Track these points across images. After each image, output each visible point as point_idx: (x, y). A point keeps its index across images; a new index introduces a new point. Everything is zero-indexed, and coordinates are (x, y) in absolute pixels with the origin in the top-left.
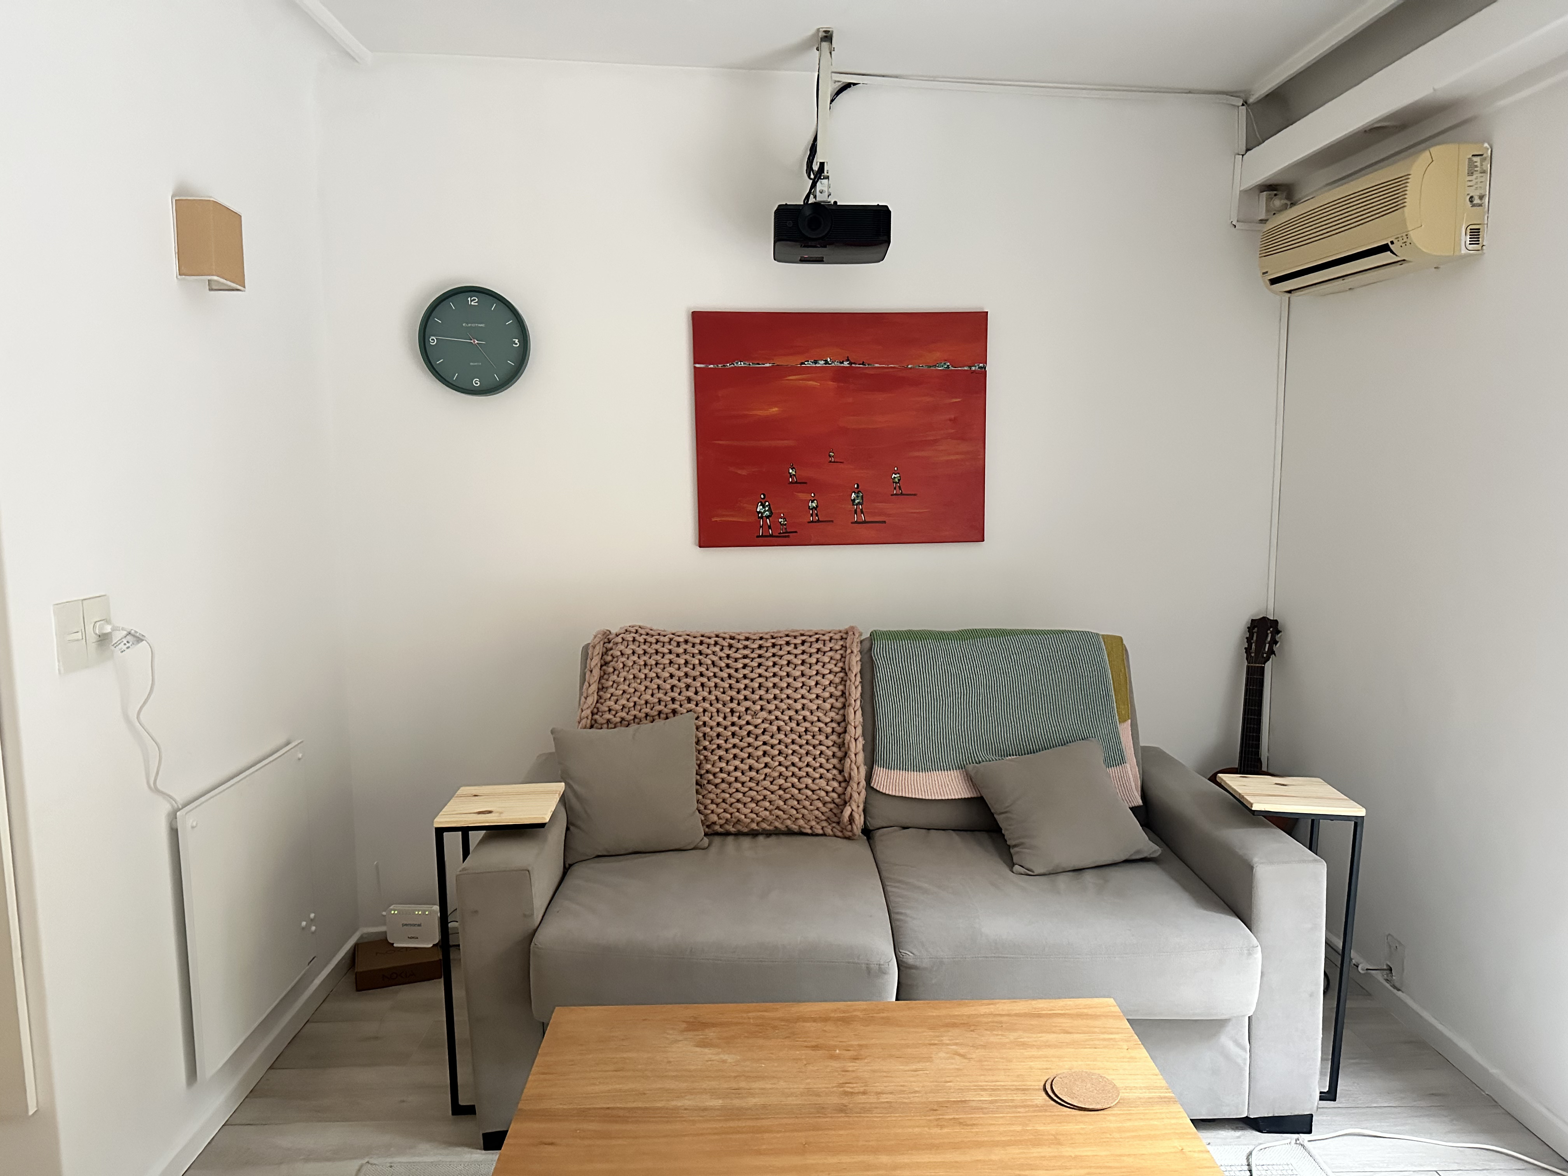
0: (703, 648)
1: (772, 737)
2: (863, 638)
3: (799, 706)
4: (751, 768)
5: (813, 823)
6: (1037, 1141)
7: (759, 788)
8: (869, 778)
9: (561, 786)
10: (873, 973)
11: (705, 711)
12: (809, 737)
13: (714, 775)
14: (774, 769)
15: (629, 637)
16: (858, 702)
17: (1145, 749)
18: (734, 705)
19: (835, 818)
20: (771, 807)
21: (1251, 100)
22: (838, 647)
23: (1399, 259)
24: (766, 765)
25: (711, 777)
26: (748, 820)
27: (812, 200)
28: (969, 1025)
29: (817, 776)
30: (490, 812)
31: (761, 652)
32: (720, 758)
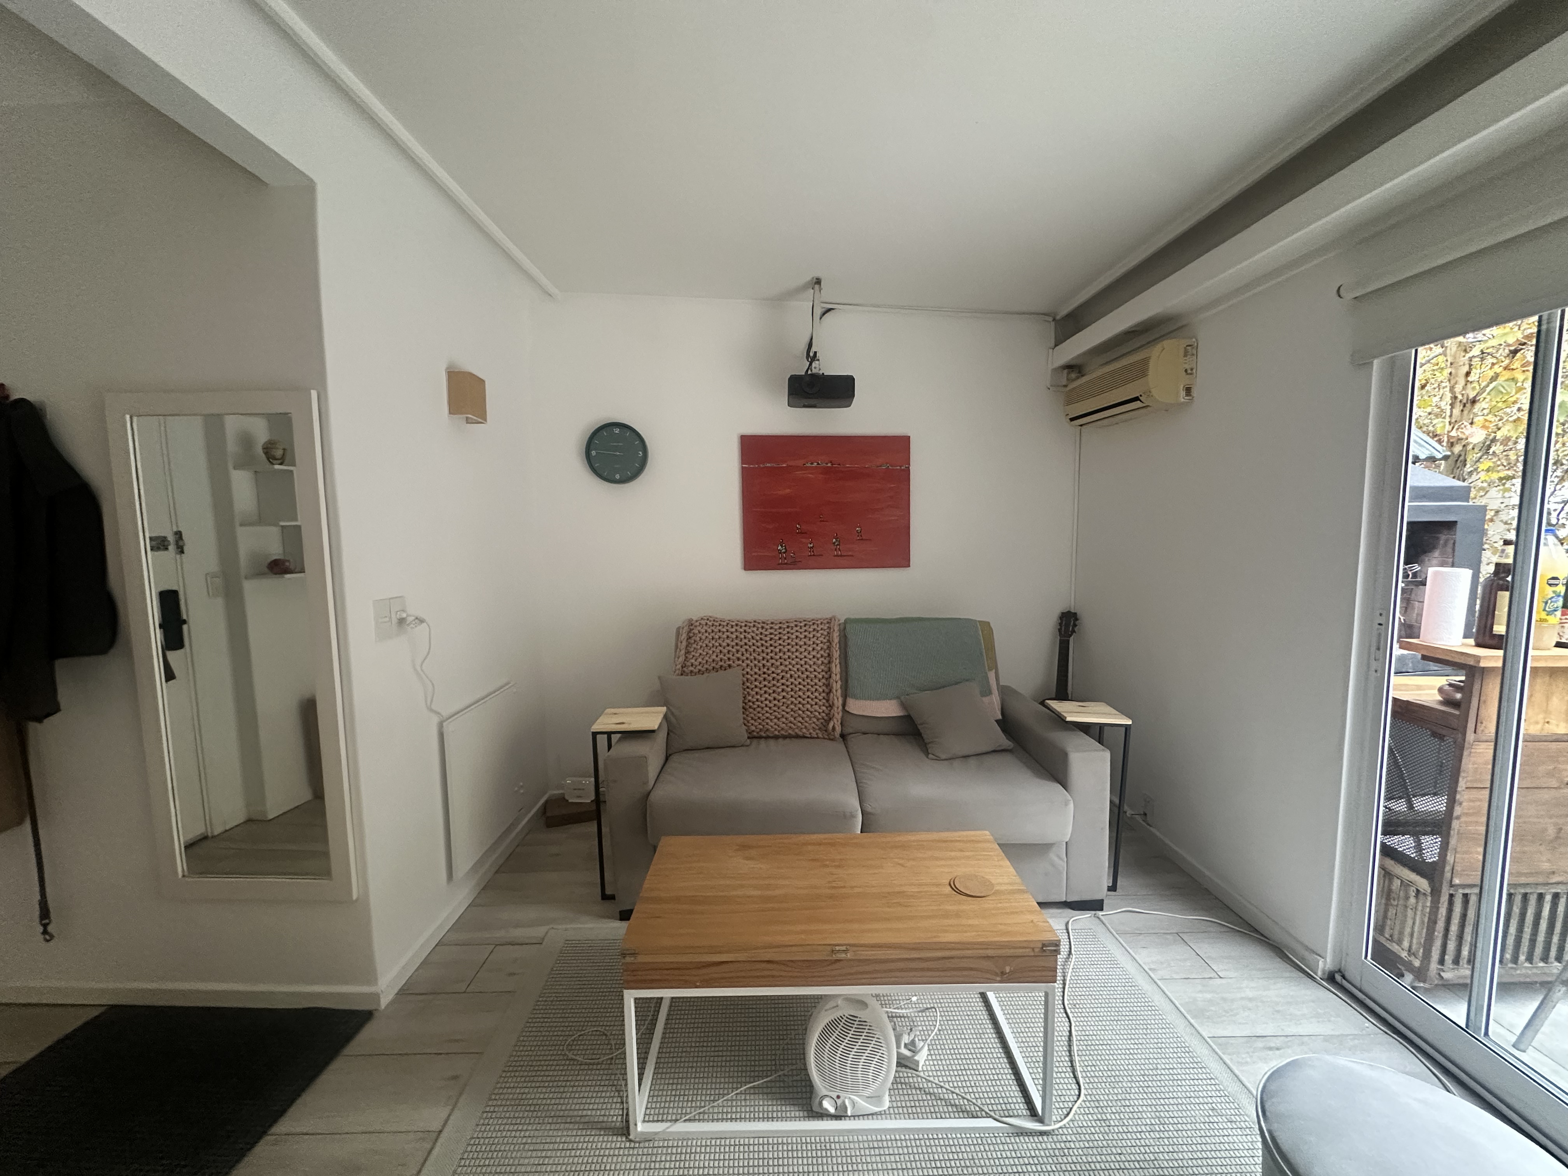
0: (747, 628)
1: (787, 681)
2: (841, 622)
3: (803, 662)
4: (775, 699)
5: (811, 731)
6: (946, 915)
7: (779, 711)
8: (844, 705)
9: (664, 709)
10: (846, 817)
11: (748, 665)
12: (809, 681)
13: (753, 703)
14: (788, 699)
15: (703, 622)
16: (838, 661)
17: (1004, 687)
18: (764, 662)
19: (824, 728)
20: (787, 722)
21: (1058, 317)
22: (826, 628)
23: (1144, 405)
24: (784, 697)
25: (751, 704)
26: (773, 730)
27: (809, 372)
28: (904, 846)
29: (814, 703)
30: (623, 723)
31: (781, 631)
32: (757, 693)
